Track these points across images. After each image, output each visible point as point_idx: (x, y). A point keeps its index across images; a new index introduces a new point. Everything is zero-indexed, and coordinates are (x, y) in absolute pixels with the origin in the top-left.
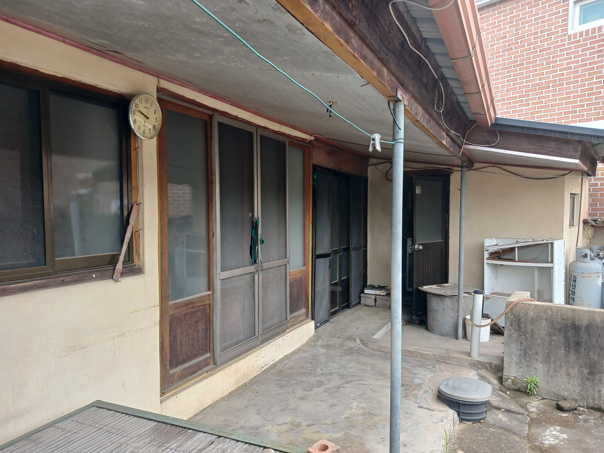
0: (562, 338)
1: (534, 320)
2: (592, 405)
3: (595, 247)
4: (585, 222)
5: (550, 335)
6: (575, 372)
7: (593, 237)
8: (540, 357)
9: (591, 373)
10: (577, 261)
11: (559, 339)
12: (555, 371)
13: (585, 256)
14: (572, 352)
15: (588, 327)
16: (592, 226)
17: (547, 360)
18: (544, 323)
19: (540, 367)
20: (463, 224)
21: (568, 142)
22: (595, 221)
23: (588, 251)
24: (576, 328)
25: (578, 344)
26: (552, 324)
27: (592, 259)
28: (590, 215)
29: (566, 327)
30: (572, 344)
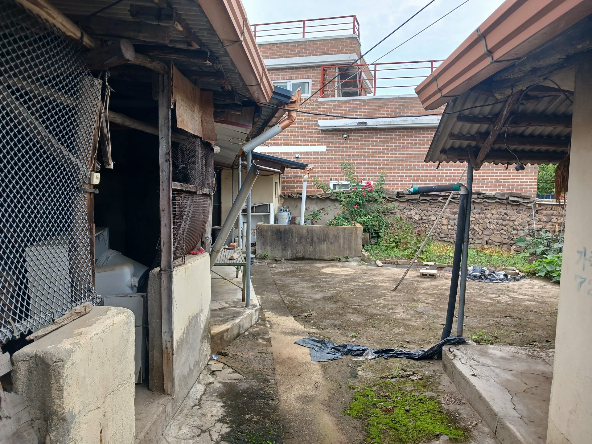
0: (276, 236)
1: (267, 231)
2: (285, 258)
3: (285, 207)
4: (281, 196)
5: (272, 236)
6: (280, 248)
7: (284, 203)
8: (268, 245)
9: (285, 247)
10: (278, 212)
11: (275, 237)
12: (274, 249)
13: (281, 210)
14: (279, 241)
15: (284, 231)
16: (283, 198)
17: (271, 245)
18: (270, 232)
19: (269, 248)
20: (233, 185)
21: (276, 163)
22: (284, 195)
23: (282, 208)
24: (280, 232)
25: (281, 237)
26: (273, 232)
27: (284, 211)
28: (282, 193)
29: (277, 232)
30: (279, 238)
